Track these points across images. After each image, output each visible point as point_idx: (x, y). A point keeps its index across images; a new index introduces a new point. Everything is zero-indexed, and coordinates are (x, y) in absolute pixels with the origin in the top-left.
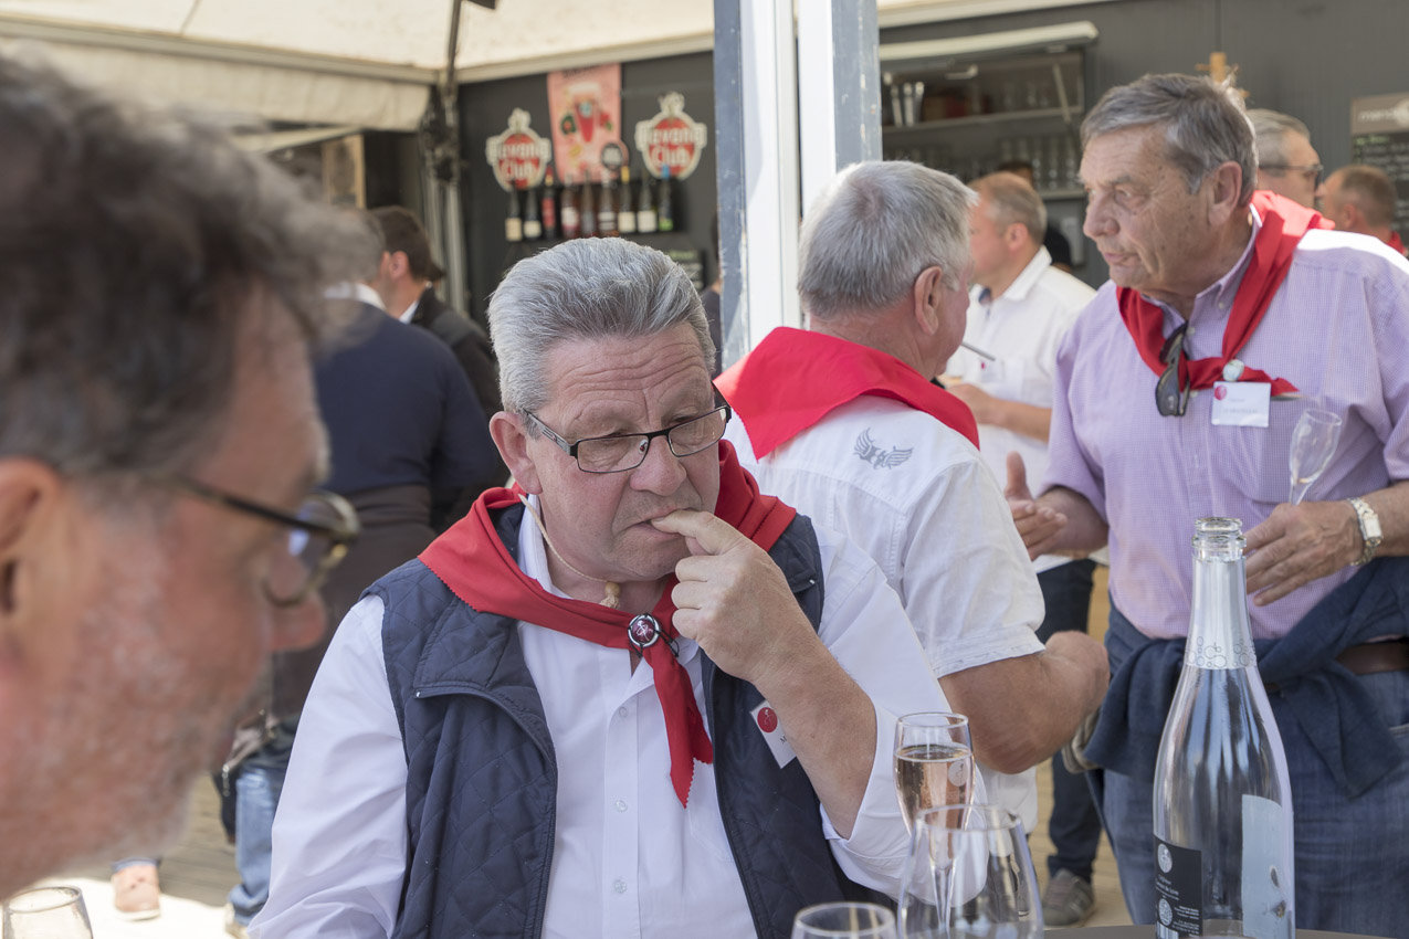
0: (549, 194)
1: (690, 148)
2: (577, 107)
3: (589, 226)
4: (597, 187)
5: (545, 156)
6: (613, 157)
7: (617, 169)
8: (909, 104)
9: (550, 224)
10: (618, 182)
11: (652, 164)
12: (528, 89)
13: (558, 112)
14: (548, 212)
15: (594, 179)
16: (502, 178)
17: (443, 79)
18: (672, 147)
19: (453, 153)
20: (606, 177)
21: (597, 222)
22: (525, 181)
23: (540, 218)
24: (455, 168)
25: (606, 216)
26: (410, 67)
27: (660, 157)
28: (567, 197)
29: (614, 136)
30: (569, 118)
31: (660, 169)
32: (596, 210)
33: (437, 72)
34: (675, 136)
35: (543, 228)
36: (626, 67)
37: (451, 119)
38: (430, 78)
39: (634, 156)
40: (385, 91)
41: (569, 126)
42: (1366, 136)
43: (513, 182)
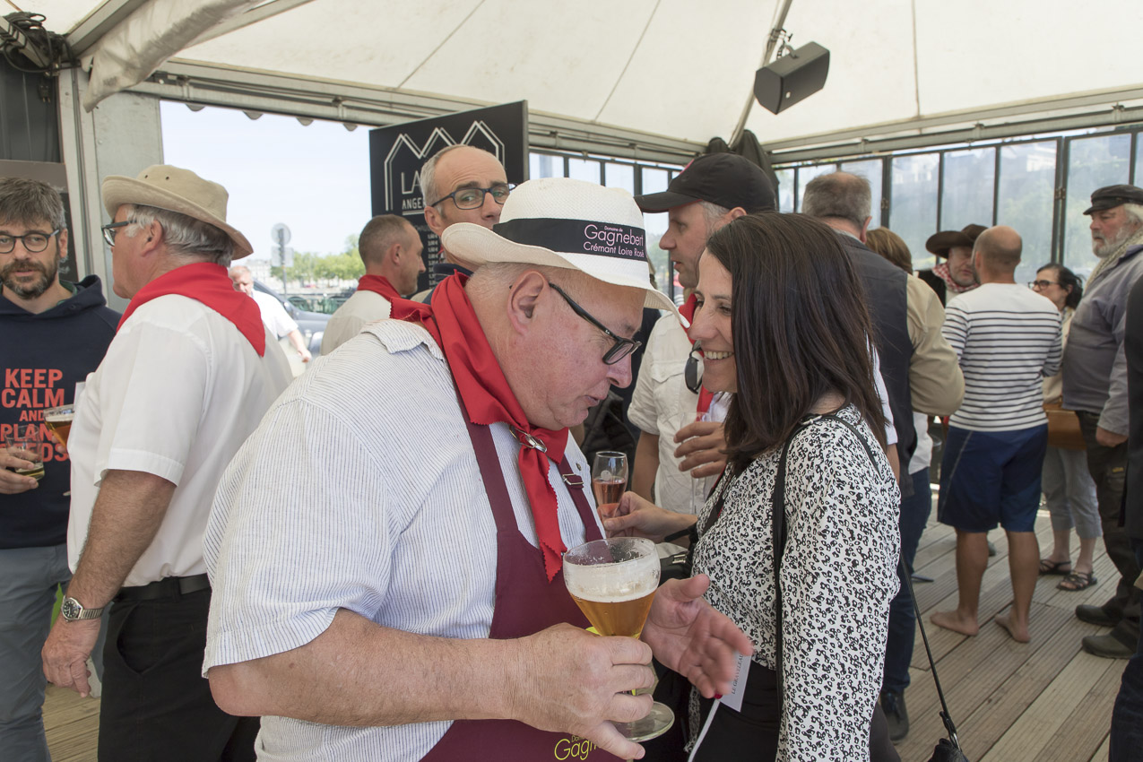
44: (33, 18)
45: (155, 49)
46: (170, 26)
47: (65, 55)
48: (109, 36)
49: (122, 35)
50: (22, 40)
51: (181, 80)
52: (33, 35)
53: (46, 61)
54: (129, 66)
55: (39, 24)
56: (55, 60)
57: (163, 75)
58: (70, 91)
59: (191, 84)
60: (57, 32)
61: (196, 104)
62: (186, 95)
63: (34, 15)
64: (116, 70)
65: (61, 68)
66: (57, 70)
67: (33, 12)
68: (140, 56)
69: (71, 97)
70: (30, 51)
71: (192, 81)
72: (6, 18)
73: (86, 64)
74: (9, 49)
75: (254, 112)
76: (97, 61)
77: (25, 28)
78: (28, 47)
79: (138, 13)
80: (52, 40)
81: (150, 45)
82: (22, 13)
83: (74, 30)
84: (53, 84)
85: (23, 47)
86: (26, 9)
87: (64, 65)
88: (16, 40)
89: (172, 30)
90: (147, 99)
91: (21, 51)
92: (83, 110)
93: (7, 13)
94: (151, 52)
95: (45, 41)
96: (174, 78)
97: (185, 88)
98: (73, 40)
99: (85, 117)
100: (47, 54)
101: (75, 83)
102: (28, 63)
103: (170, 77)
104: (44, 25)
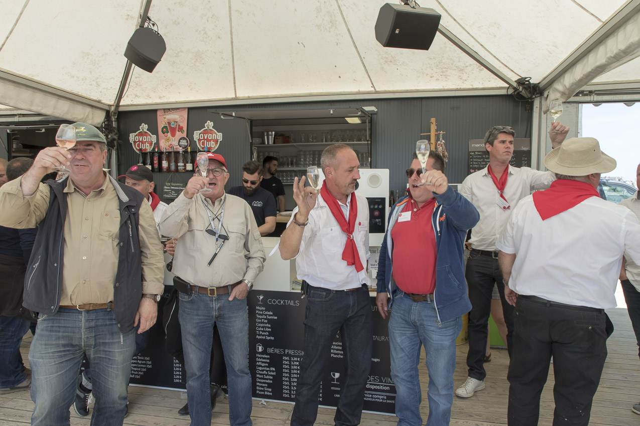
0: (157, 155)
1: (216, 141)
2: (169, 123)
3: (173, 168)
4: (177, 153)
5: (154, 141)
6: (184, 143)
7: (186, 147)
8: (270, 137)
9: (156, 166)
10: (186, 152)
11: (199, 146)
12: (148, 115)
13: (161, 125)
14: (156, 162)
15: (175, 150)
16: (135, 148)
17: (113, 109)
18: (208, 140)
19: (116, 137)
20: (181, 150)
21: (177, 166)
22: (146, 149)
23: (152, 164)
24: (115, 142)
25: (181, 164)
26: (99, 102)
27: (203, 144)
28: (164, 156)
29: (185, 135)
30: (165, 127)
31: (203, 148)
32: (176, 162)
33: (110, 106)
34: (210, 136)
35: (153, 167)
36: (189, 109)
37: (114, 124)
38: (107, 108)
39: (192, 142)
40: (88, 109)
41: (165, 130)
42: (474, 152)
43: (140, 150)
44: (526, 79)
45: (575, 86)
46: (582, 76)
47: (538, 91)
48: (556, 82)
49: (562, 81)
50: (521, 89)
51: (591, 93)
52: (525, 86)
53: (529, 96)
54: (563, 94)
55: (528, 81)
56: (533, 94)
57: (582, 92)
58: (538, 106)
59: (596, 94)
60: (535, 83)
61: (597, 103)
62: (592, 99)
63: (527, 78)
64: (558, 95)
65: (535, 97)
66: (534, 98)
67: (526, 77)
68: (568, 89)
69: (538, 108)
70: (524, 93)
71: (596, 92)
72: (516, 81)
73: (546, 94)
74: (516, 93)
75: (629, 103)
76: (551, 92)
77: (523, 84)
78: (523, 91)
79: (570, 71)
80: (533, 87)
81: (573, 84)
82: (522, 78)
83: (542, 81)
84: (532, 104)
85: (521, 92)
86: (523, 76)
87: (537, 96)
88: (518, 90)
89: (582, 77)
90: (572, 104)
91: (520, 93)
92: (542, 113)
93: (516, 79)
94: (573, 87)
95: (530, 87)
96: (587, 92)
97: (592, 97)
98: (541, 85)
99: (544, 116)
100: (530, 93)
101: (541, 102)
102: (522, 97)
103: (585, 93)
104: (530, 81)
